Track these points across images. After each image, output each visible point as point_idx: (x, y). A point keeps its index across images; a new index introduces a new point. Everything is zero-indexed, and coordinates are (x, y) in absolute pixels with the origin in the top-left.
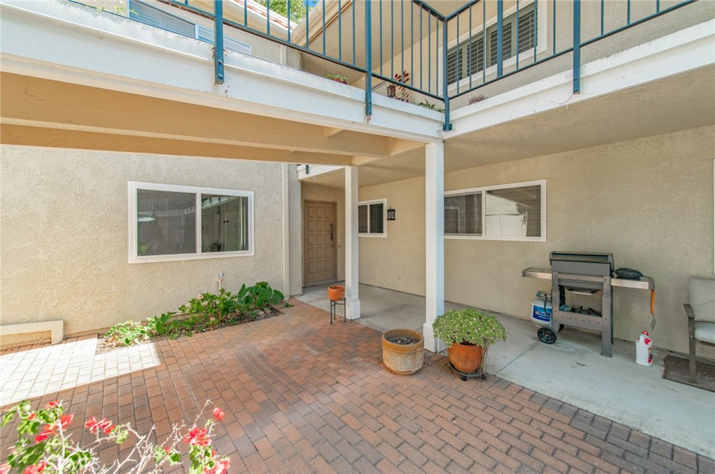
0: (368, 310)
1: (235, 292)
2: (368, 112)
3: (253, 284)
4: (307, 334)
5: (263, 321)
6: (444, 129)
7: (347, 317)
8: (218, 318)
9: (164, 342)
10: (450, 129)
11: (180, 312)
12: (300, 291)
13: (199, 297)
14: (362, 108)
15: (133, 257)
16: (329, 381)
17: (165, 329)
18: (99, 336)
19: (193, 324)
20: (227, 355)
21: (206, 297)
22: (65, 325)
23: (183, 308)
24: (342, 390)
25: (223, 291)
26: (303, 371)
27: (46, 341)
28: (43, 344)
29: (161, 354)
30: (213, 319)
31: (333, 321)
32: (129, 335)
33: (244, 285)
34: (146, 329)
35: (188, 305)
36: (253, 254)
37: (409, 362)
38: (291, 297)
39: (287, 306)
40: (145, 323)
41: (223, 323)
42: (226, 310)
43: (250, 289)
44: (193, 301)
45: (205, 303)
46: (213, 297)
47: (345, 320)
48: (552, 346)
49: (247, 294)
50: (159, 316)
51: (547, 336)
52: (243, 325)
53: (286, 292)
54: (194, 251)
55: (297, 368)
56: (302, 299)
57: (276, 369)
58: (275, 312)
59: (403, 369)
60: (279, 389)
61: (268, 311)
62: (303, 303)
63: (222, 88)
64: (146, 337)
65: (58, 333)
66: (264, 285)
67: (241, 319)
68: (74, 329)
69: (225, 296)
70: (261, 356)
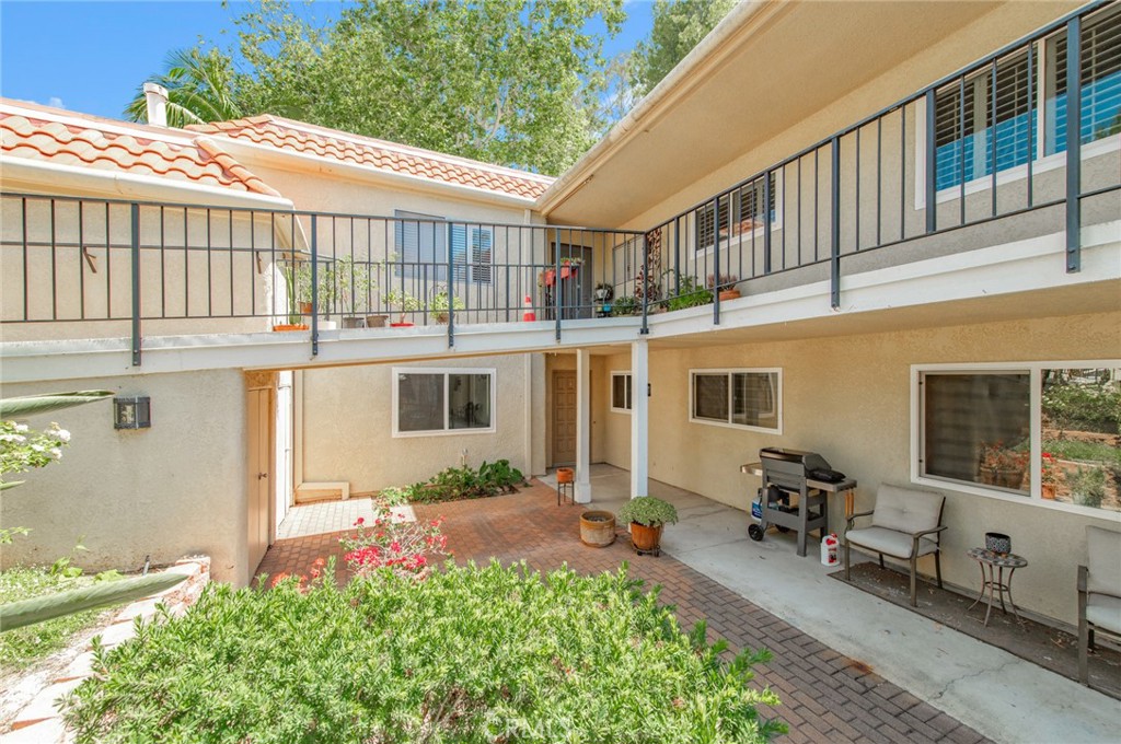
0: (602, 495)
1: (477, 469)
2: (558, 337)
3: (495, 462)
4: (532, 512)
5: (500, 498)
6: (642, 332)
7: (576, 499)
8: (460, 490)
9: (419, 506)
10: (647, 332)
11: (430, 483)
12: (543, 471)
13: (445, 471)
14: (554, 335)
15: (395, 433)
16: (533, 544)
17: (419, 496)
18: (373, 497)
19: (440, 494)
20: (465, 520)
21: (451, 471)
22: (350, 486)
23: (432, 480)
24: (540, 550)
25: (466, 466)
26: (517, 537)
27: (339, 498)
28: (337, 500)
29: (417, 514)
30: (455, 491)
31: (562, 503)
32: (394, 498)
33: (485, 463)
34: (405, 494)
35: (437, 477)
36: (495, 431)
37: (596, 536)
38: (533, 477)
39: (526, 485)
40: (404, 490)
41: (464, 496)
42: (467, 484)
43: (492, 466)
44: (441, 474)
45: (450, 476)
46: (456, 471)
47: (573, 503)
48: (758, 543)
49: (488, 470)
50: (415, 485)
51: (756, 533)
52: (481, 499)
53: (526, 472)
54: (442, 428)
55: (513, 534)
56: (543, 480)
57: (497, 533)
58: (513, 490)
59: (591, 541)
60: (496, 544)
61: (506, 489)
62: (543, 484)
63: (452, 348)
64: (406, 501)
65: (345, 494)
66: (505, 463)
67: (481, 494)
68: (356, 490)
69: (467, 471)
70: (489, 523)
